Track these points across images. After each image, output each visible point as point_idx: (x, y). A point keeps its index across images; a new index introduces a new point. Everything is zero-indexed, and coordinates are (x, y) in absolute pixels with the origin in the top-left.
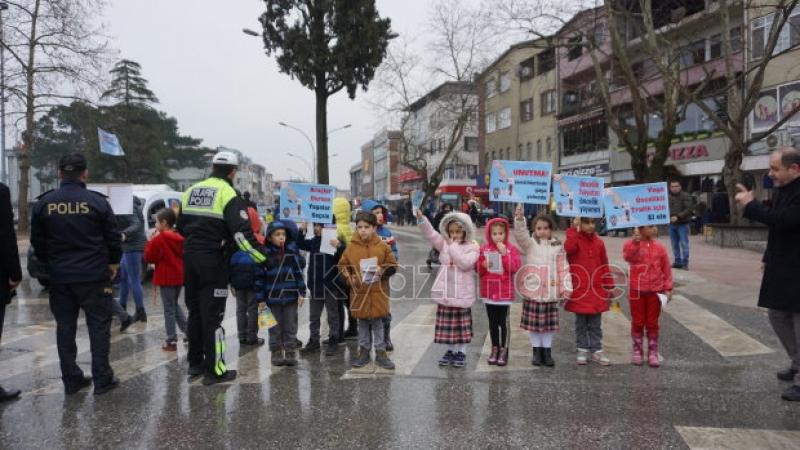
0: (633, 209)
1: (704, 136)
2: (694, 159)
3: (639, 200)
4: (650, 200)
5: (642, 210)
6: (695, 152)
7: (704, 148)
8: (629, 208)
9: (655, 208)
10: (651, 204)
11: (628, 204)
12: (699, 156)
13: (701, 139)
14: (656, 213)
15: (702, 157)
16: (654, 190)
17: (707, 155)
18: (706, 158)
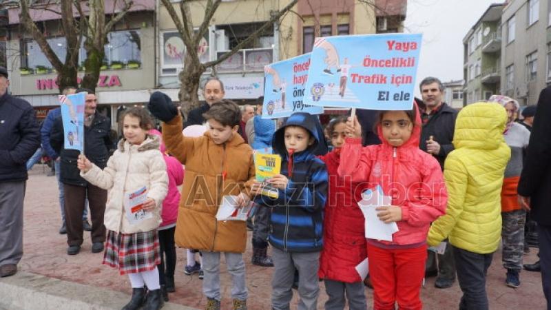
0: (354, 76)
1: (119, 66)
2: (106, 88)
3: (367, 62)
4: (388, 63)
5: (368, 80)
6: (108, 82)
7: (118, 77)
8: (348, 75)
9: (395, 80)
10: (388, 72)
11: (348, 67)
12: (112, 85)
13: (115, 69)
14: (393, 89)
15: (116, 87)
16: (399, 46)
17: (121, 85)
18: (119, 88)
